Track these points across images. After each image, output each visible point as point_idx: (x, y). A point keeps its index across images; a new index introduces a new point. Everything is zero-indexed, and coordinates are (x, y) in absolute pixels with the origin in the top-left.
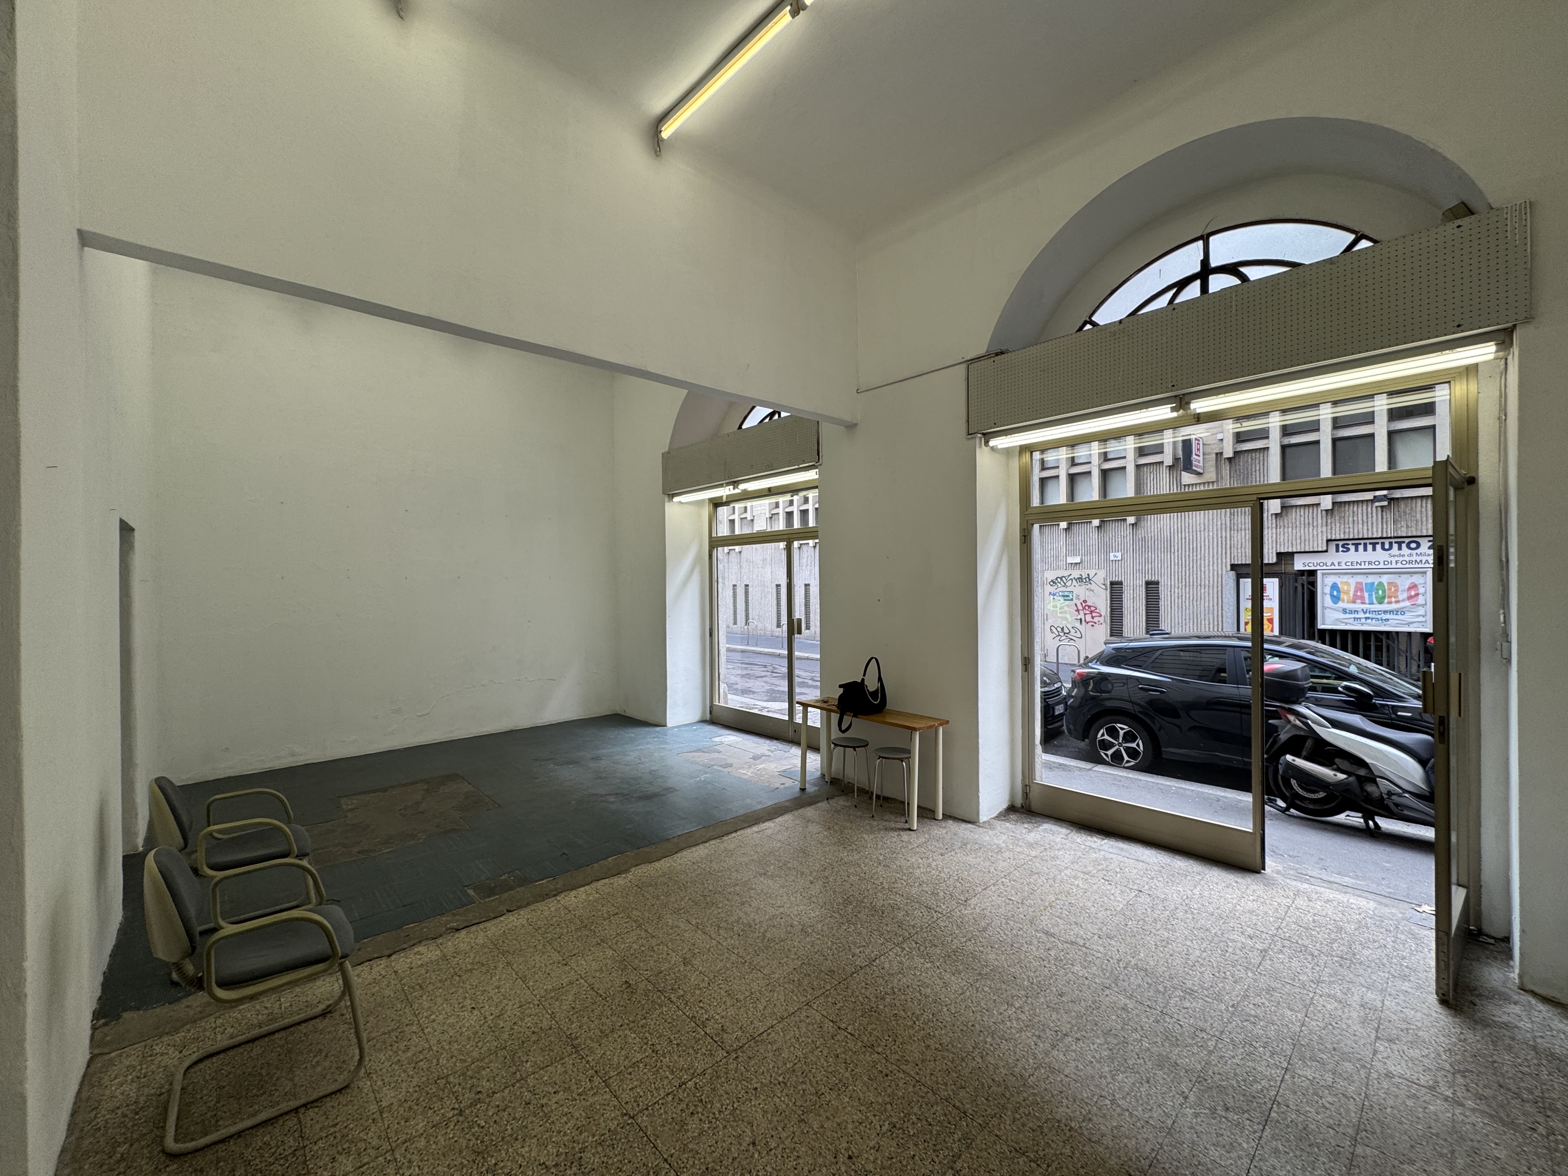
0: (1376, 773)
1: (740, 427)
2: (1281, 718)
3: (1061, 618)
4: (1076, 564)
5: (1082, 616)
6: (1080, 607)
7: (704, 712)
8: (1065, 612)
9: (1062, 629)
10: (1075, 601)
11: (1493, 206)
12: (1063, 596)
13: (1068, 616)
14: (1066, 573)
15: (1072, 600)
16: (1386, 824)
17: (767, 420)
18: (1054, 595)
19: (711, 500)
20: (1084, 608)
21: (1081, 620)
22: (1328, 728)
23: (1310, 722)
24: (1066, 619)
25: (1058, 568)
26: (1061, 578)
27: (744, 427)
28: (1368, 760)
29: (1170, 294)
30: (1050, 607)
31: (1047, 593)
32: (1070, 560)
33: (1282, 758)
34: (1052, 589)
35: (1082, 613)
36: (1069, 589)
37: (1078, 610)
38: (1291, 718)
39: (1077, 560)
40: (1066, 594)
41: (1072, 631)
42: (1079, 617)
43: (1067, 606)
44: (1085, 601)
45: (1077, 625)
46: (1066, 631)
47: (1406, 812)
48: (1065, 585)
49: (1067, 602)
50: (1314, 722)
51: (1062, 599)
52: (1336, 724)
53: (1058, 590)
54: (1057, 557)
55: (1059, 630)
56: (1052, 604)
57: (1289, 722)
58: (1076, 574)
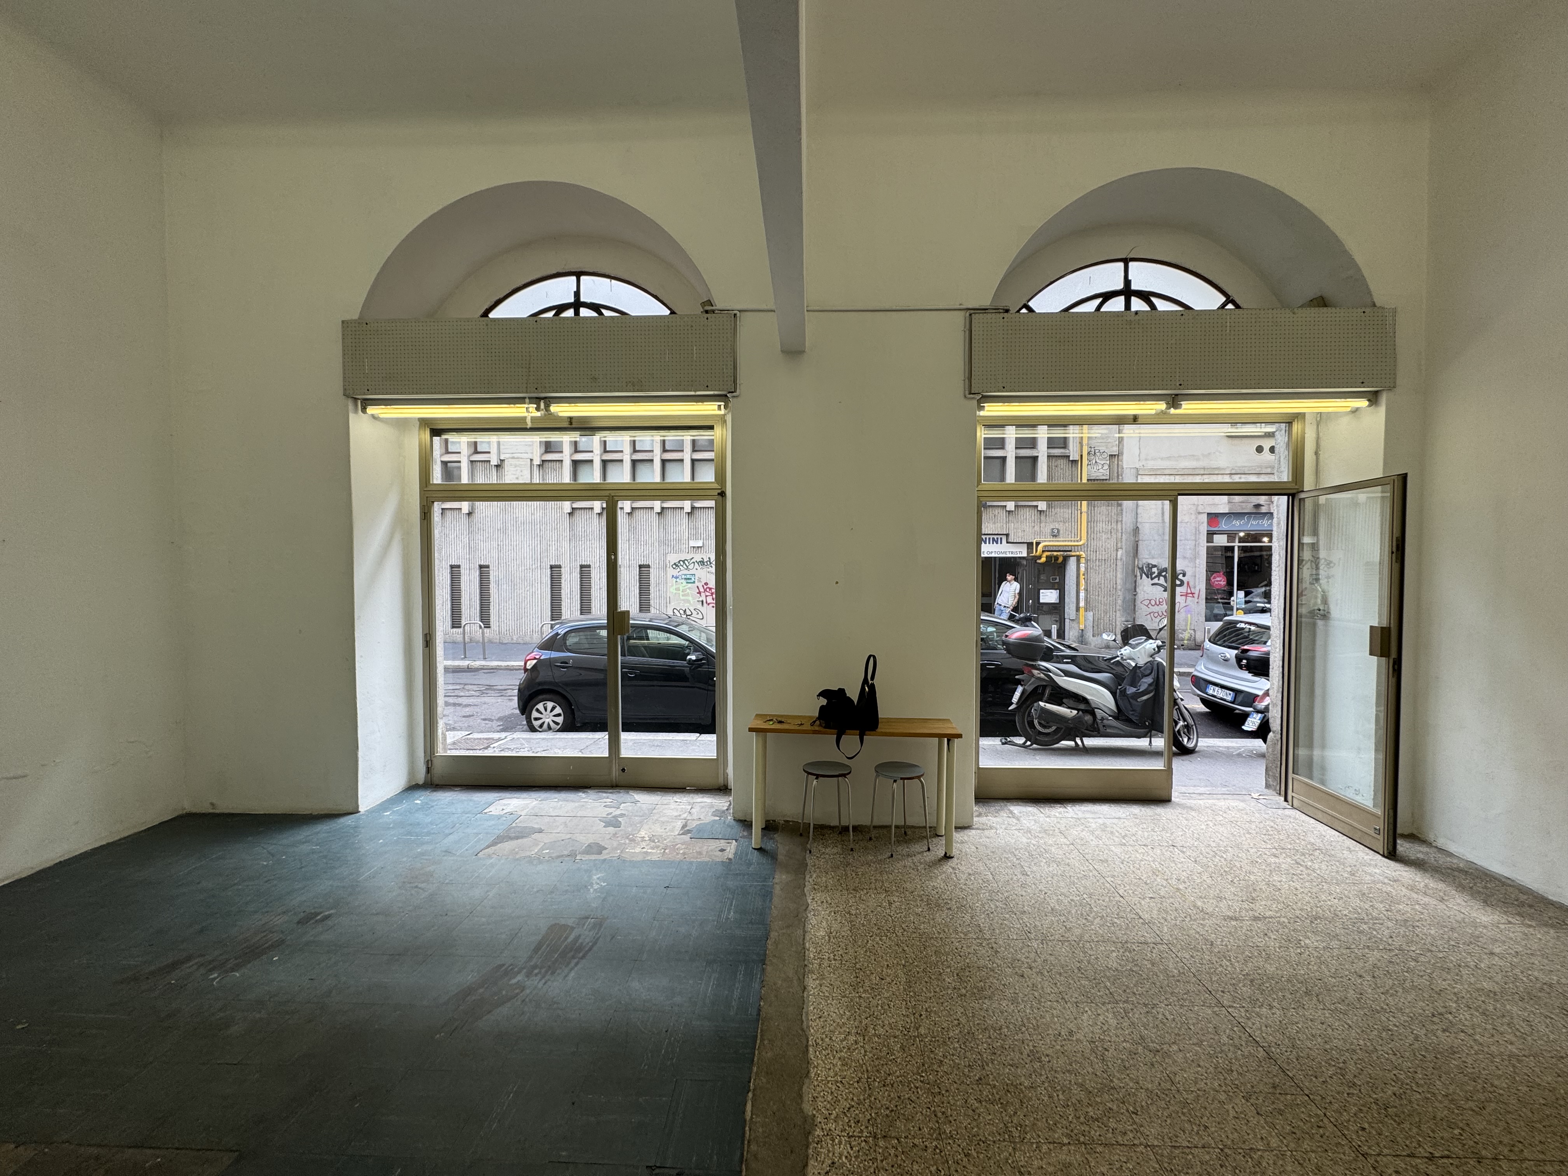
0: (1093, 706)
1: (486, 314)
2: (1023, 673)
3: (683, 600)
4: (698, 547)
5: (703, 598)
6: (702, 590)
7: (412, 771)
8: (688, 595)
9: (685, 611)
10: (697, 584)
11: (1377, 304)
12: (685, 579)
13: (690, 598)
14: (689, 557)
15: (694, 582)
16: (1090, 742)
17: (550, 314)
18: (677, 578)
19: (424, 422)
20: (705, 590)
21: (702, 601)
22: (1061, 676)
23: (1051, 674)
24: (688, 601)
25: (681, 551)
26: (683, 561)
27: (492, 315)
28: (1089, 697)
29: (1098, 301)
30: (673, 590)
31: (669, 576)
32: (693, 543)
33: (1035, 704)
34: (675, 572)
35: (703, 594)
36: (691, 572)
37: (699, 593)
38: (1035, 672)
39: (700, 544)
40: (688, 577)
41: (694, 613)
42: (701, 599)
43: (689, 588)
44: (706, 584)
45: (699, 606)
46: (688, 613)
47: (1108, 730)
48: (687, 568)
49: (690, 585)
50: (1054, 674)
51: (684, 582)
52: (1067, 674)
53: (680, 573)
54: (680, 540)
55: (682, 612)
56: (674, 587)
57: (1033, 675)
58: (698, 558)
